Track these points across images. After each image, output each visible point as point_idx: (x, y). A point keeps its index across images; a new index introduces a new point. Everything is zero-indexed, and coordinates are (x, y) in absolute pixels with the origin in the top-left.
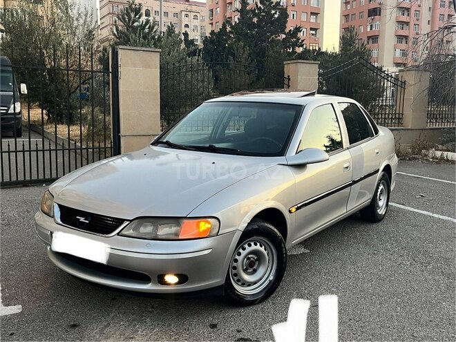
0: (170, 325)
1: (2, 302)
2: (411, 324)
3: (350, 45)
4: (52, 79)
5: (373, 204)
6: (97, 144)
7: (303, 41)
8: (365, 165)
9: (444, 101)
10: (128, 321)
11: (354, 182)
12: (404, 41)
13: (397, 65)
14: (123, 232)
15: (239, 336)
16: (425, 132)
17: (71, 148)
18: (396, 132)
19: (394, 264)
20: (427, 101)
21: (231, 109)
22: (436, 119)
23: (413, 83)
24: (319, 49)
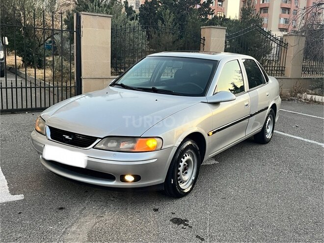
0: (127, 209)
1: (10, 192)
2: (287, 211)
3: (248, 15)
4: (27, 34)
5: (263, 131)
6: (64, 84)
7: (213, 10)
8: (259, 103)
9: (315, 58)
10: (98, 206)
11: (251, 116)
12: (287, 12)
13: (282, 30)
14: (97, 146)
15: (173, 216)
16: (301, 81)
17: (46, 86)
18: (280, 80)
19: (277, 172)
20: (303, 58)
21: (165, 61)
22: (309, 71)
23: (293, 45)
24: (224, 16)
